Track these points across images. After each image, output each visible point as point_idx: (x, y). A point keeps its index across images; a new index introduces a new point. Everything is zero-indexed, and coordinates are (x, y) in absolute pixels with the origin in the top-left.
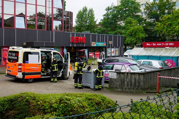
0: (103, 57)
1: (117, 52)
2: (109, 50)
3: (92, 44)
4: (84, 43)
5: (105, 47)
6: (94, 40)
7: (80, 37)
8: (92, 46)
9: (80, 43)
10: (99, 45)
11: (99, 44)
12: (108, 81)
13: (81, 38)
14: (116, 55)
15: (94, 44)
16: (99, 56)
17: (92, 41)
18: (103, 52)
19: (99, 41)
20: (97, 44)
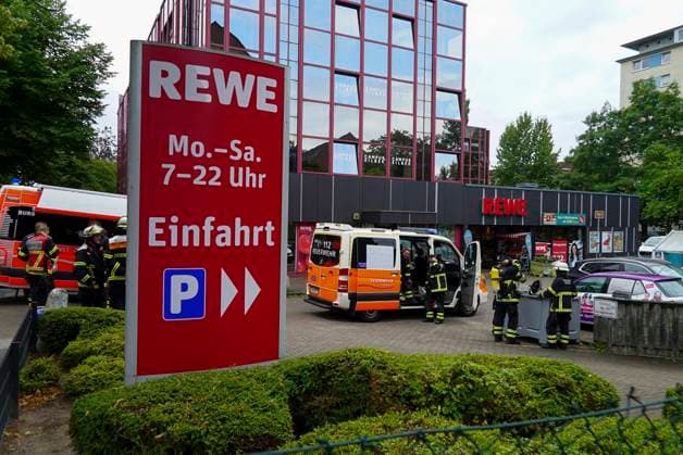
0: (578, 255)
1: (620, 243)
2: (594, 237)
3: (545, 219)
4: (521, 216)
5: (584, 229)
6: (550, 208)
7: (509, 200)
8: (546, 223)
9: (511, 215)
10: (564, 222)
11: (566, 217)
13: (511, 201)
14: (615, 251)
15: (550, 220)
16: (565, 253)
17: (545, 211)
18: (577, 242)
19: (564, 211)
20: (560, 218)
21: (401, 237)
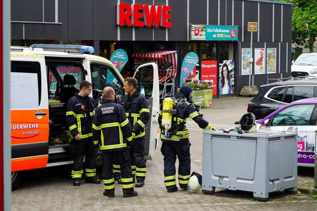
1: (273, 63)
2: (246, 54)
3: (193, 33)
4: (163, 28)
5: (235, 44)
6: (199, 18)
7: (150, 7)
8: (194, 38)
9: (152, 27)
10: (214, 36)
11: (216, 30)
12: (313, 169)
13: (153, 8)
14: (268, 73)
15: (200, 33)
16: (215, 76)
17: (193, 21)
18: (228, 62)
19: (213, 22)
20: (209, 30)
21: (48, 59)
